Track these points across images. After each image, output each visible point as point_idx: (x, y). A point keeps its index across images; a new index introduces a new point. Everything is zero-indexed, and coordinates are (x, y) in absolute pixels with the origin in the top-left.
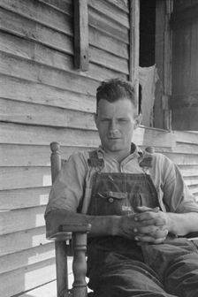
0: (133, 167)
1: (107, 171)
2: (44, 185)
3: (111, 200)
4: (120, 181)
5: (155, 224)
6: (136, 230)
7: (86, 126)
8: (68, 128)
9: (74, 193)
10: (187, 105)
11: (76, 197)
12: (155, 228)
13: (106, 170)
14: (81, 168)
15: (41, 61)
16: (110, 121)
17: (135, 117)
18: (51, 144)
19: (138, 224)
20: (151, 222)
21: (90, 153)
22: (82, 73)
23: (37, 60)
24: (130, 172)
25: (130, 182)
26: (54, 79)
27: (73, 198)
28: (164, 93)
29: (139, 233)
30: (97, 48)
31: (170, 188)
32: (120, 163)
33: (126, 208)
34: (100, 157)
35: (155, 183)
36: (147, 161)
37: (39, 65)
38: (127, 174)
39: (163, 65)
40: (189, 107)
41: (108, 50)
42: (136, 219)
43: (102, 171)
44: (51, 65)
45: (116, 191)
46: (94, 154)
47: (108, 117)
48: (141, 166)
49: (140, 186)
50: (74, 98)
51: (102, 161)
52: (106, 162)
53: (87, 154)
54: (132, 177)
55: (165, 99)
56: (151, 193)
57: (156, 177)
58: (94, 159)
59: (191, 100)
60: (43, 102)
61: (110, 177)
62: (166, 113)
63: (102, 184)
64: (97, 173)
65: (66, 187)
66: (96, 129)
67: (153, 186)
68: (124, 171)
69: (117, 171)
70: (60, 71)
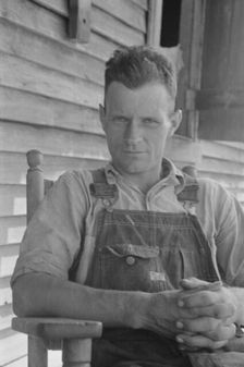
0: (167, 202)
1: (122, 207)
2: (15, 213)
3: (131, 261)
4: (146, 226)
5: (216, 315)
6: (179, 325)
7: (82, 126)
8: (56, 128)
9: (65, 244)
10: (223, 105)
11: (68, 251)
12: (215, 323)
13: (120, 205)
14: (78, 200)
15: (17, 21)
16: (128, 121)
17: (170, 116)
18: (28, 154)
19: (184, 313)
20: (210, 310)
21: (94, 173)
22: (79, 46)
23: (10, 19)
24: (161, 211)
25: (163, 228)
26: (37, 51)
27: (63, 253)
28: (189, 87)
29: (185, 330)
30: (101, 10)
31: (228, 239)
32: (145, 193)
33: (157, 276)
34: (111, 182)
35: (205, 230)
36: (190, 192)
37: (14, 26)
38: (158, 213)
39: (190, 46)
40: (226, 108)
41: (118, 15)
42: (181, 304)
43: (114, 207)
44: (32, 27)
45: (140, 244)
46: (101, 176)
47: (125, 114)
48: (179, 199)
49: (181, 235)
50: (66, 83)
51: (114, 188)
52: (121, 191)
53: (90, 174)
54: (166, 218)
55: (190, 95)
56: (199, 248)
57: (207, 219)
58: (101, 184)
59: (228, 97)
60: (18, 85)
61: (128, 217)
62: (191, 114)
63: (114, 229)
64: (105, 210)
65: (51, 231)
66: (103, 132)
67: (202, 235)
68: (153, 208)
69: (140, 208)
70: (46, 39)
